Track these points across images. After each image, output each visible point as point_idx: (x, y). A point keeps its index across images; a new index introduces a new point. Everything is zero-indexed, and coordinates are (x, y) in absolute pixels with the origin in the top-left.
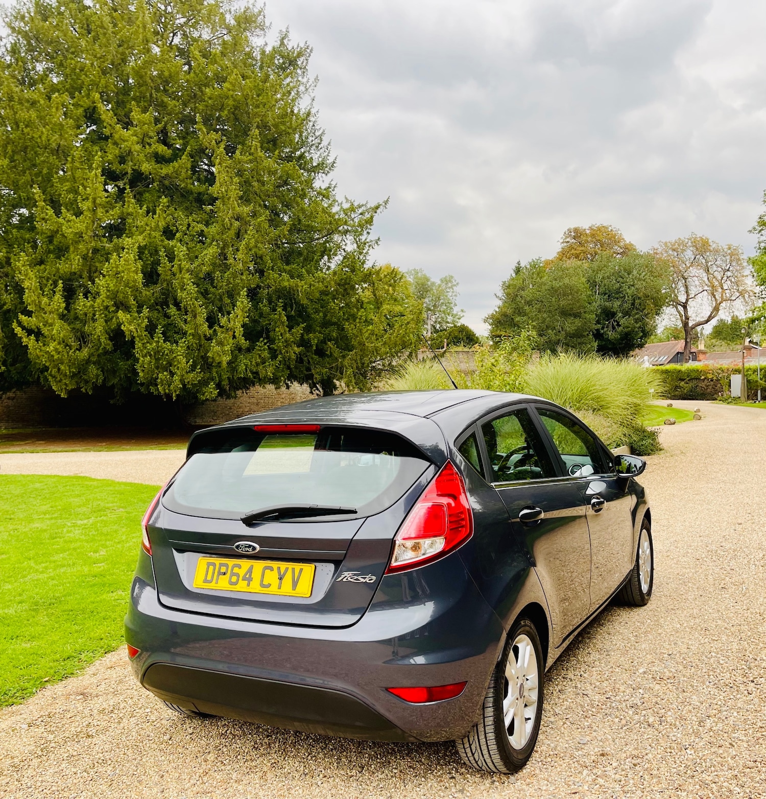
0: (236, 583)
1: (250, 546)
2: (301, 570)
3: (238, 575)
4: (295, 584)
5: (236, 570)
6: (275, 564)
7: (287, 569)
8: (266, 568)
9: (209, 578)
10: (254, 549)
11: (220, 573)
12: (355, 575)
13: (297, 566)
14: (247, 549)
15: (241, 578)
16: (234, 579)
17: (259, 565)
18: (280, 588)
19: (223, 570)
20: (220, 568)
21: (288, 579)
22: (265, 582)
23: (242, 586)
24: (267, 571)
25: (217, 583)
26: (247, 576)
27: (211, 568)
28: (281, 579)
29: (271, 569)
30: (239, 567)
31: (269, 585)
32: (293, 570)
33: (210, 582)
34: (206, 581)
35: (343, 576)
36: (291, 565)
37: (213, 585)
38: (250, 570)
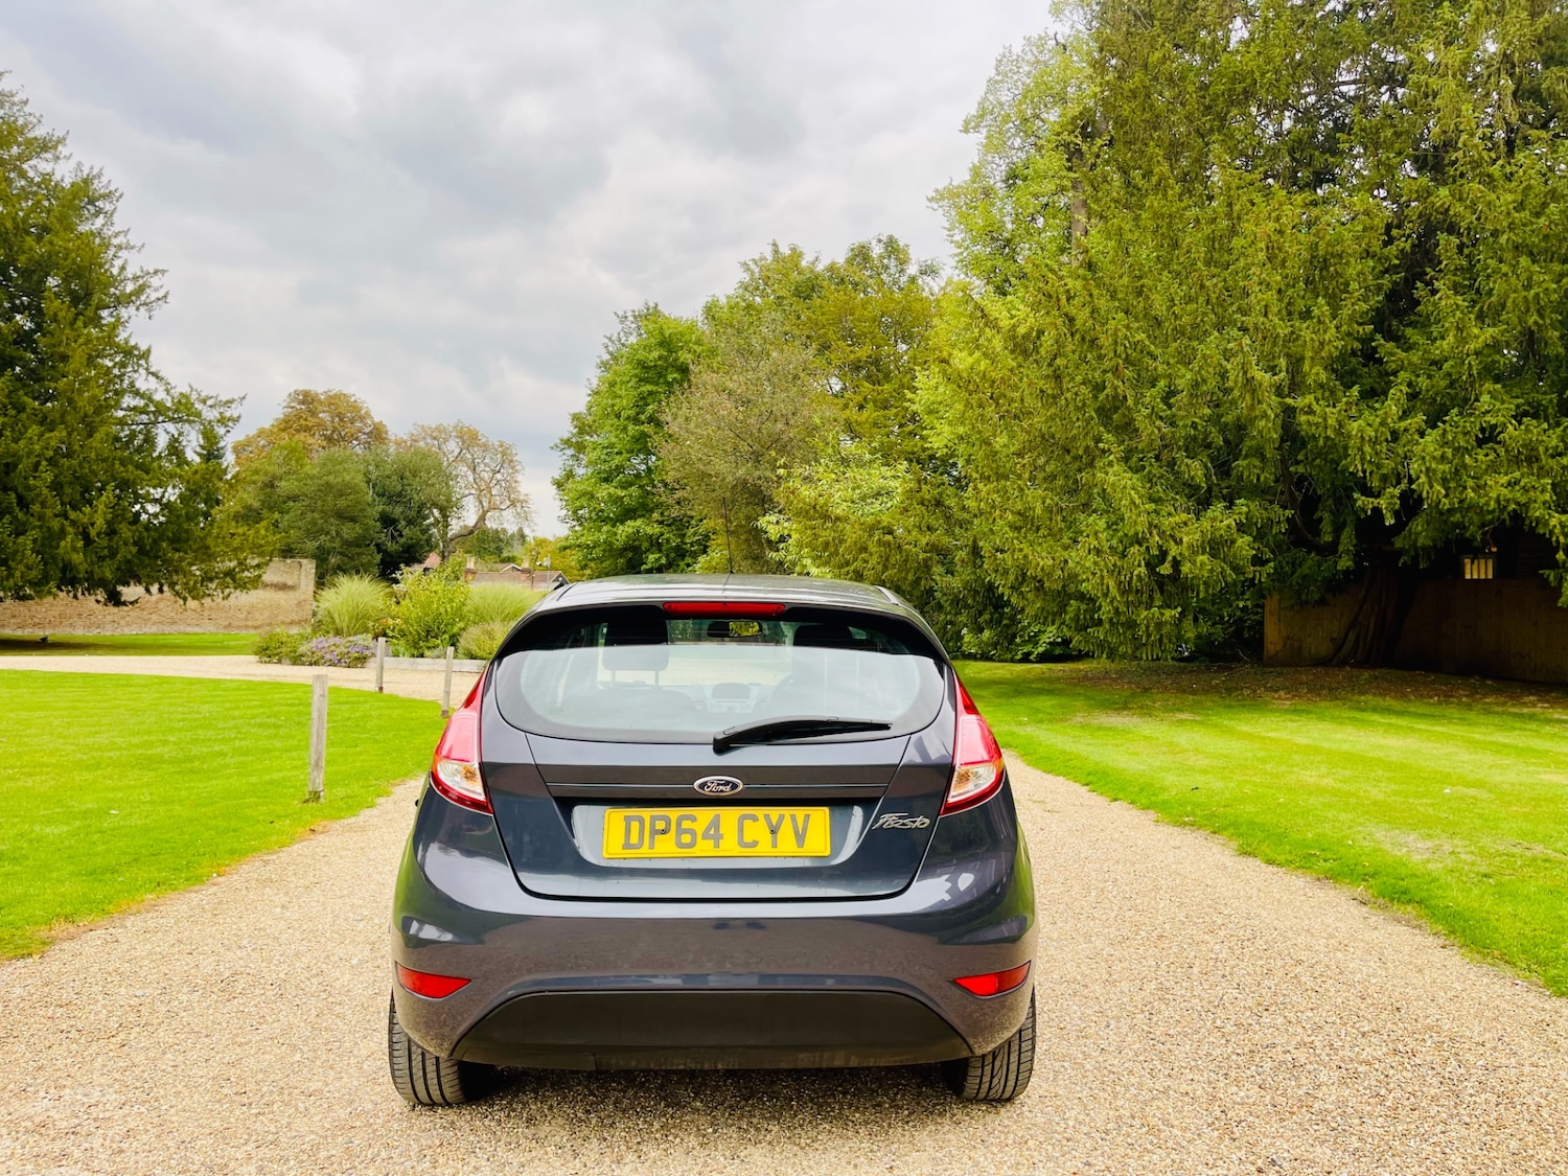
0: (692, 845)
1: (727, 783)
2: (807, 817)
3: (693, 833)
4: (800, 838)
5: (686, 824)
6: (760, 812)
7: (782, 817)
8: (743, 818)
9: (634, 839)
10: (735, 786)
11: (654, 832)
12: (900, 818)
13: (800, 812)
14: (721, 788)
15: (699, 837)
16: (686, 838)
17: (730, 815)
18: (775, 845)
19: (660, 825)
20: (653, 825)
21: (786, 831)
22: (748, 839)
23: (704, 847)
24: (748, 823)
25: (652, 846)
26: (712, 832)
27: (635, 826)
28: (773, 832)
29: (754, 818)
30: (694, 819)
31: (755, 844)
32: (793, 818)
33: (639, 846)
34: (627, 845)
35: (881, 821)
36: (787, 811)
37: (645, 851)
38: (716, 823)
